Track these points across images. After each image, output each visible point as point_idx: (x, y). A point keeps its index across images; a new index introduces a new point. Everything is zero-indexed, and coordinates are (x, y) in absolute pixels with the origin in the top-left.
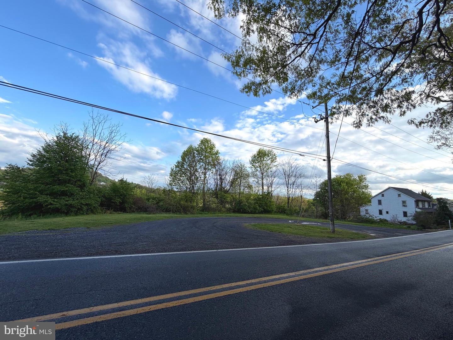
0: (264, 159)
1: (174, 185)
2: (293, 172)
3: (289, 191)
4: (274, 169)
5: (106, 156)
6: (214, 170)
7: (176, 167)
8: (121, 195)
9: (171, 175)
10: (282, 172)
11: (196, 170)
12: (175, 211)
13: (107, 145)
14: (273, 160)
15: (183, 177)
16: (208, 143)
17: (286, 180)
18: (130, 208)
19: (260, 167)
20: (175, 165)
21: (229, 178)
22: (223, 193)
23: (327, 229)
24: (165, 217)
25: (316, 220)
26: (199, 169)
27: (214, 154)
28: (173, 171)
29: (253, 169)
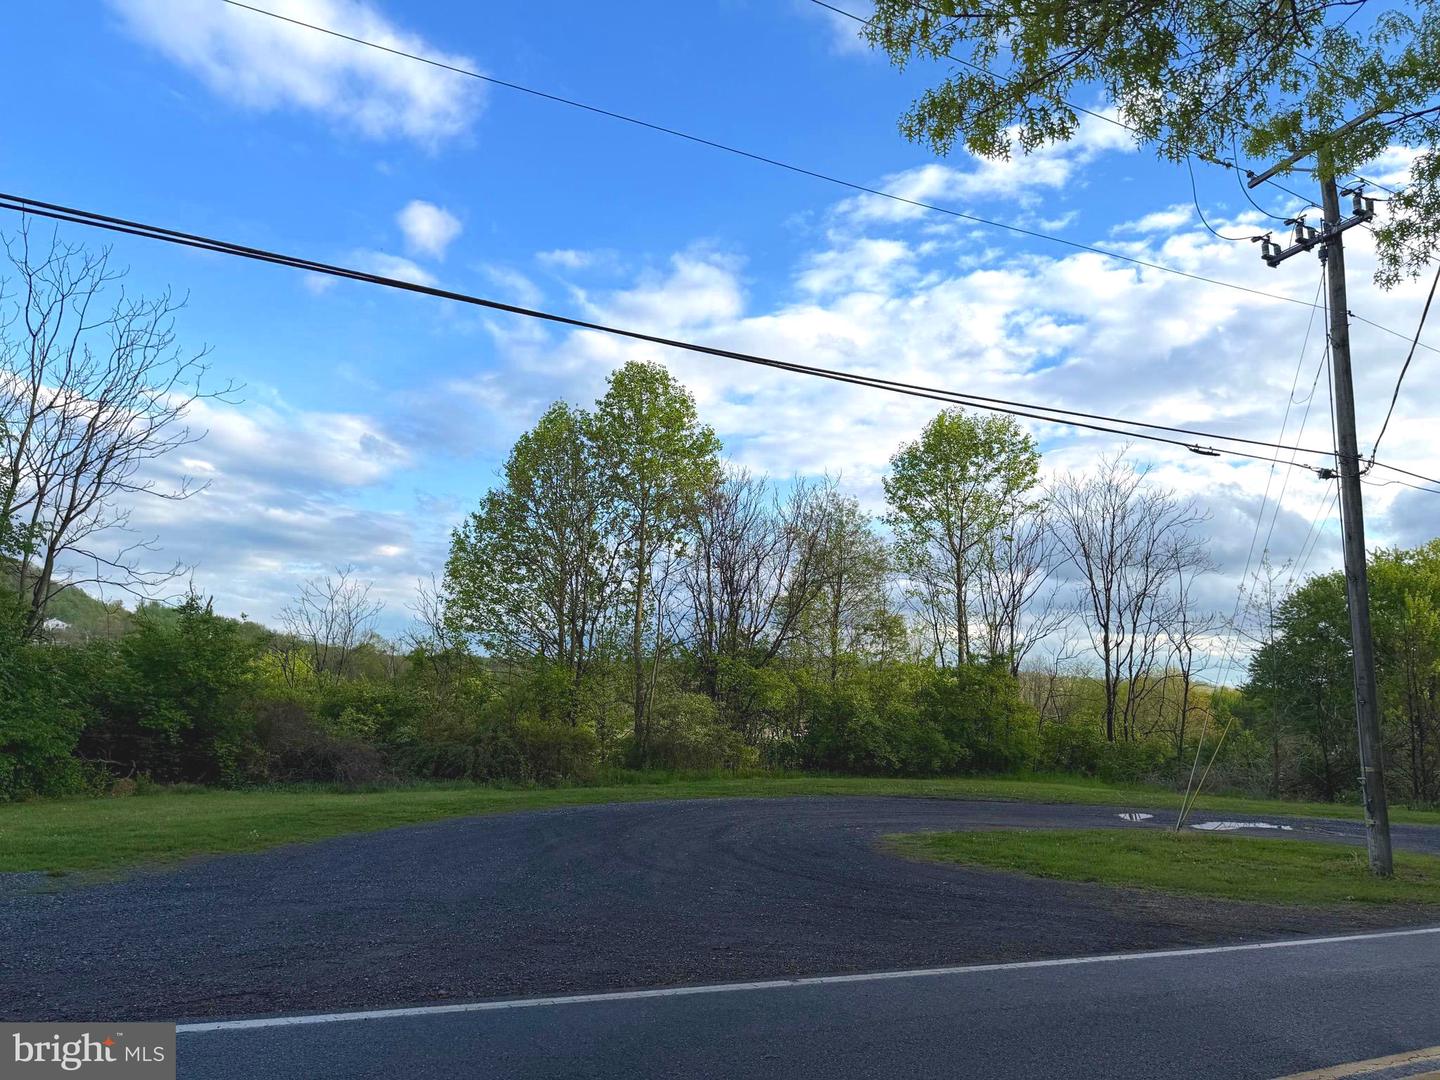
0: (964, 469)
1: (470, 628)
2: (1129, 539)
3: (1111, 645)
4: (1024, 523)
5: (100, 475)
6: (691, 540)
7: (483, 524)
8: (189, 691)
9: (454, 573)
10: (1069, 546)
11: (592, 543)
12: (490, 773)
13: (103, 418)
14: (1019, 474)
15: (521, 580)
16: (653, 392)
17: (1093, 587)
18: (241, 761)
19: (943, 515)
20: (475, 517)
21: (773, 581)
22: (744, 666)
23: (1349, 856)
24: (440, 805)
25: (1274, 805)
26: (607, 532)
27: (687, 453)
28: (462, 549)
29: (905, 527)
